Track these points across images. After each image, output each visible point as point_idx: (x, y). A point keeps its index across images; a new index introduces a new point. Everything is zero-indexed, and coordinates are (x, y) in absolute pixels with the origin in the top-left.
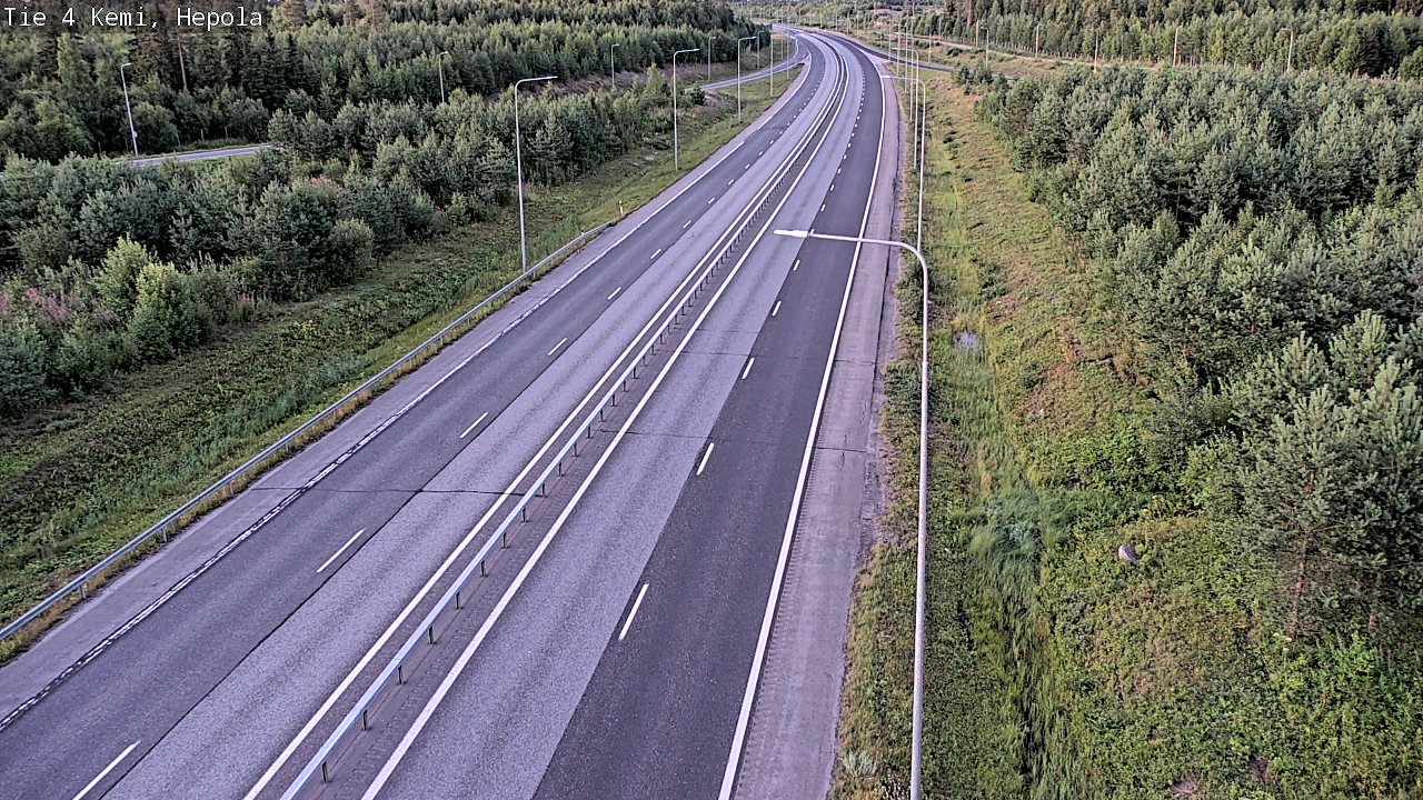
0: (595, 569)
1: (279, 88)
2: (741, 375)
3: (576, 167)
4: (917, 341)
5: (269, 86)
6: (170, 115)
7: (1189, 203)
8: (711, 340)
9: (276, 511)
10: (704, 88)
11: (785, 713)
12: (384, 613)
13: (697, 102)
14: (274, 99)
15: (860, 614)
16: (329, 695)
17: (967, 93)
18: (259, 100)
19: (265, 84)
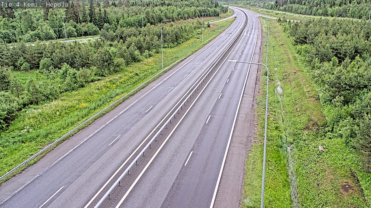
0: (179, 147)
1: (102, 23)
2: (218, 98)
3: (176, 43)
4: (265, 90)
5: (99, 22)
6: (75, 29)
7: (340, 54)
8: (210, 88)
9: (99, 130)
10: (210, 23)
11: (228, 186)
12: (124, 157)
13: (208, 27)
14: (100, 25)
15: (248, 161)
16: (111, 177)
17: (280, 24)
18: (97, 26)
19: (98, 22)
